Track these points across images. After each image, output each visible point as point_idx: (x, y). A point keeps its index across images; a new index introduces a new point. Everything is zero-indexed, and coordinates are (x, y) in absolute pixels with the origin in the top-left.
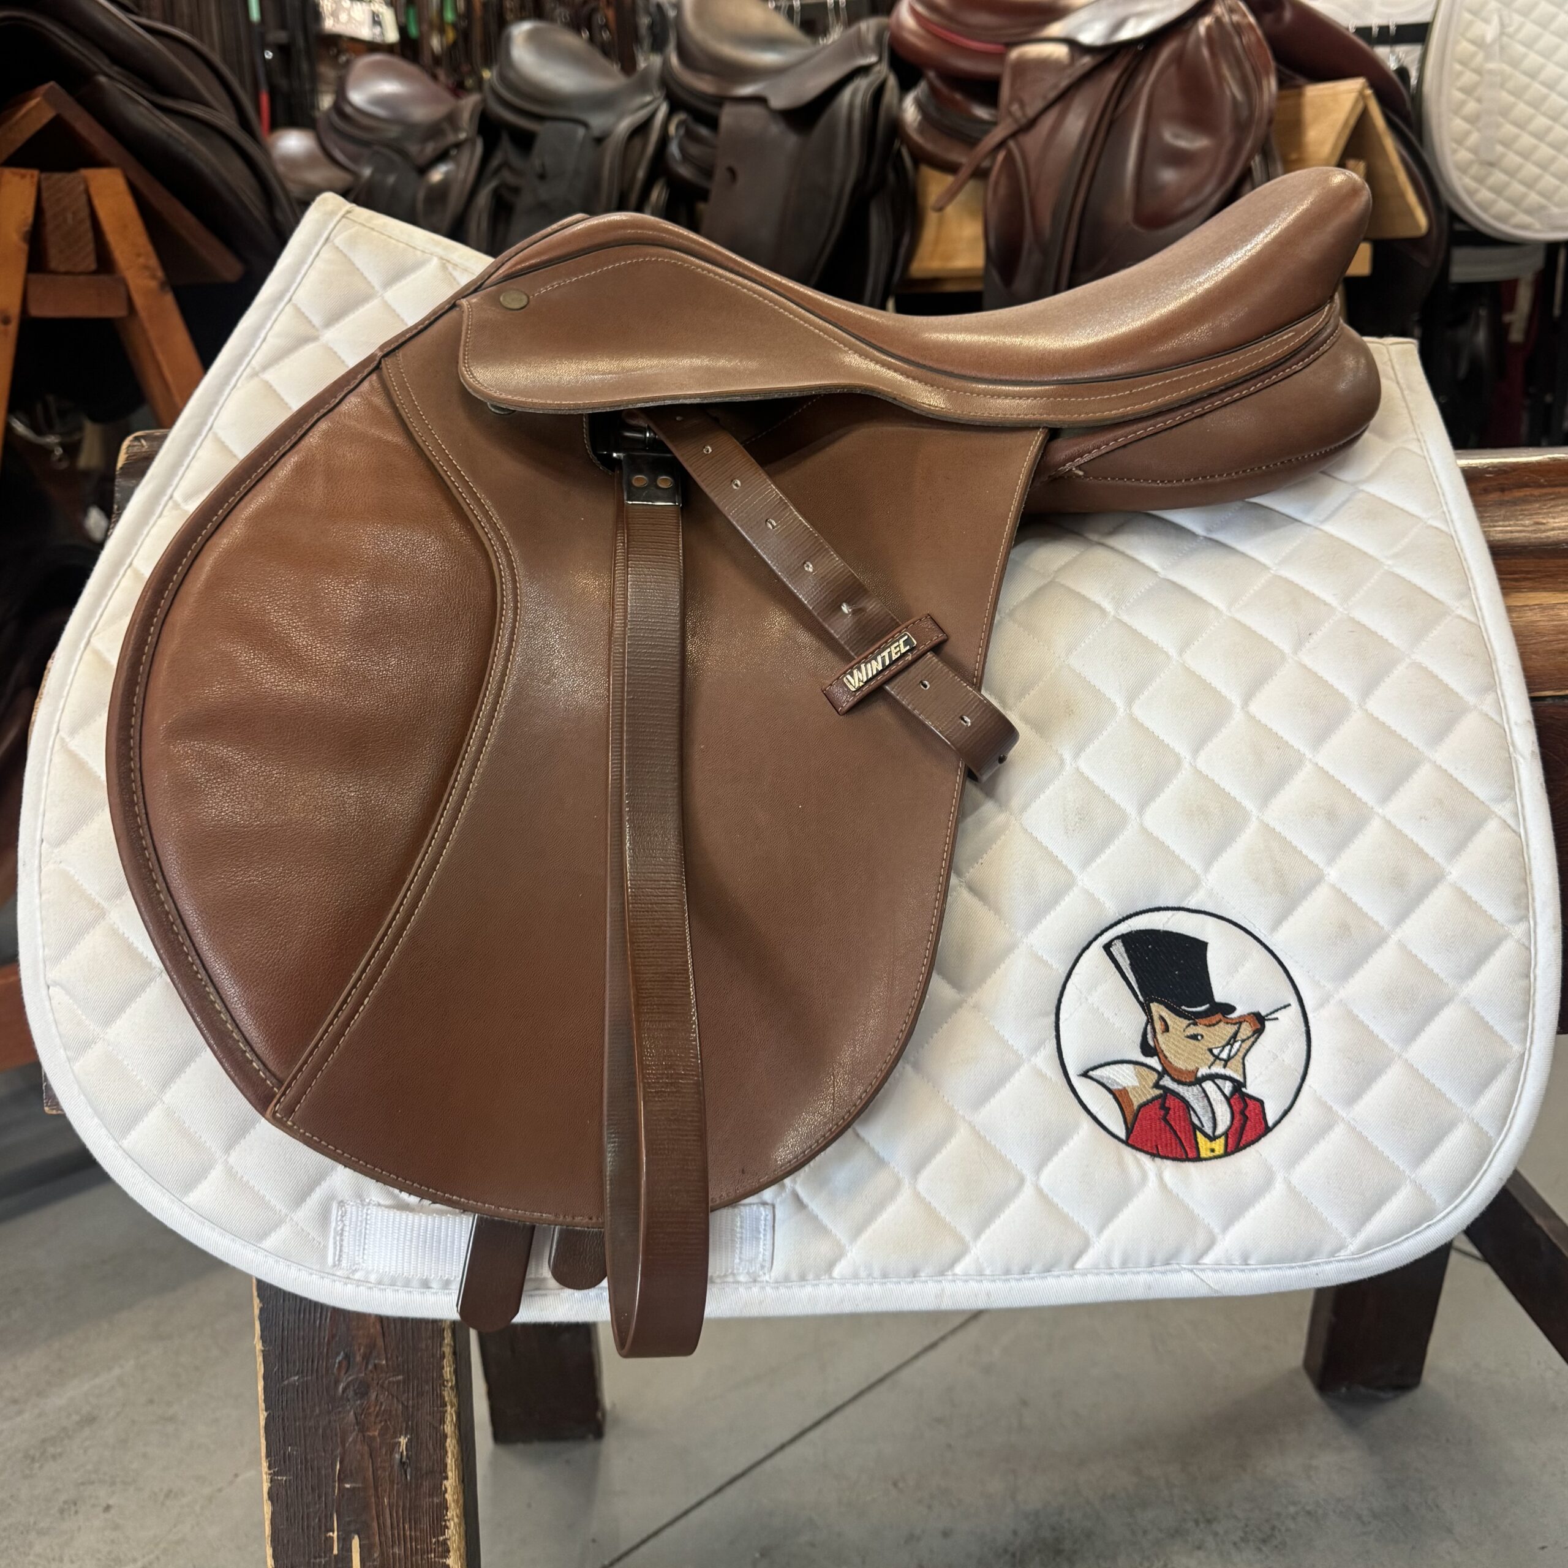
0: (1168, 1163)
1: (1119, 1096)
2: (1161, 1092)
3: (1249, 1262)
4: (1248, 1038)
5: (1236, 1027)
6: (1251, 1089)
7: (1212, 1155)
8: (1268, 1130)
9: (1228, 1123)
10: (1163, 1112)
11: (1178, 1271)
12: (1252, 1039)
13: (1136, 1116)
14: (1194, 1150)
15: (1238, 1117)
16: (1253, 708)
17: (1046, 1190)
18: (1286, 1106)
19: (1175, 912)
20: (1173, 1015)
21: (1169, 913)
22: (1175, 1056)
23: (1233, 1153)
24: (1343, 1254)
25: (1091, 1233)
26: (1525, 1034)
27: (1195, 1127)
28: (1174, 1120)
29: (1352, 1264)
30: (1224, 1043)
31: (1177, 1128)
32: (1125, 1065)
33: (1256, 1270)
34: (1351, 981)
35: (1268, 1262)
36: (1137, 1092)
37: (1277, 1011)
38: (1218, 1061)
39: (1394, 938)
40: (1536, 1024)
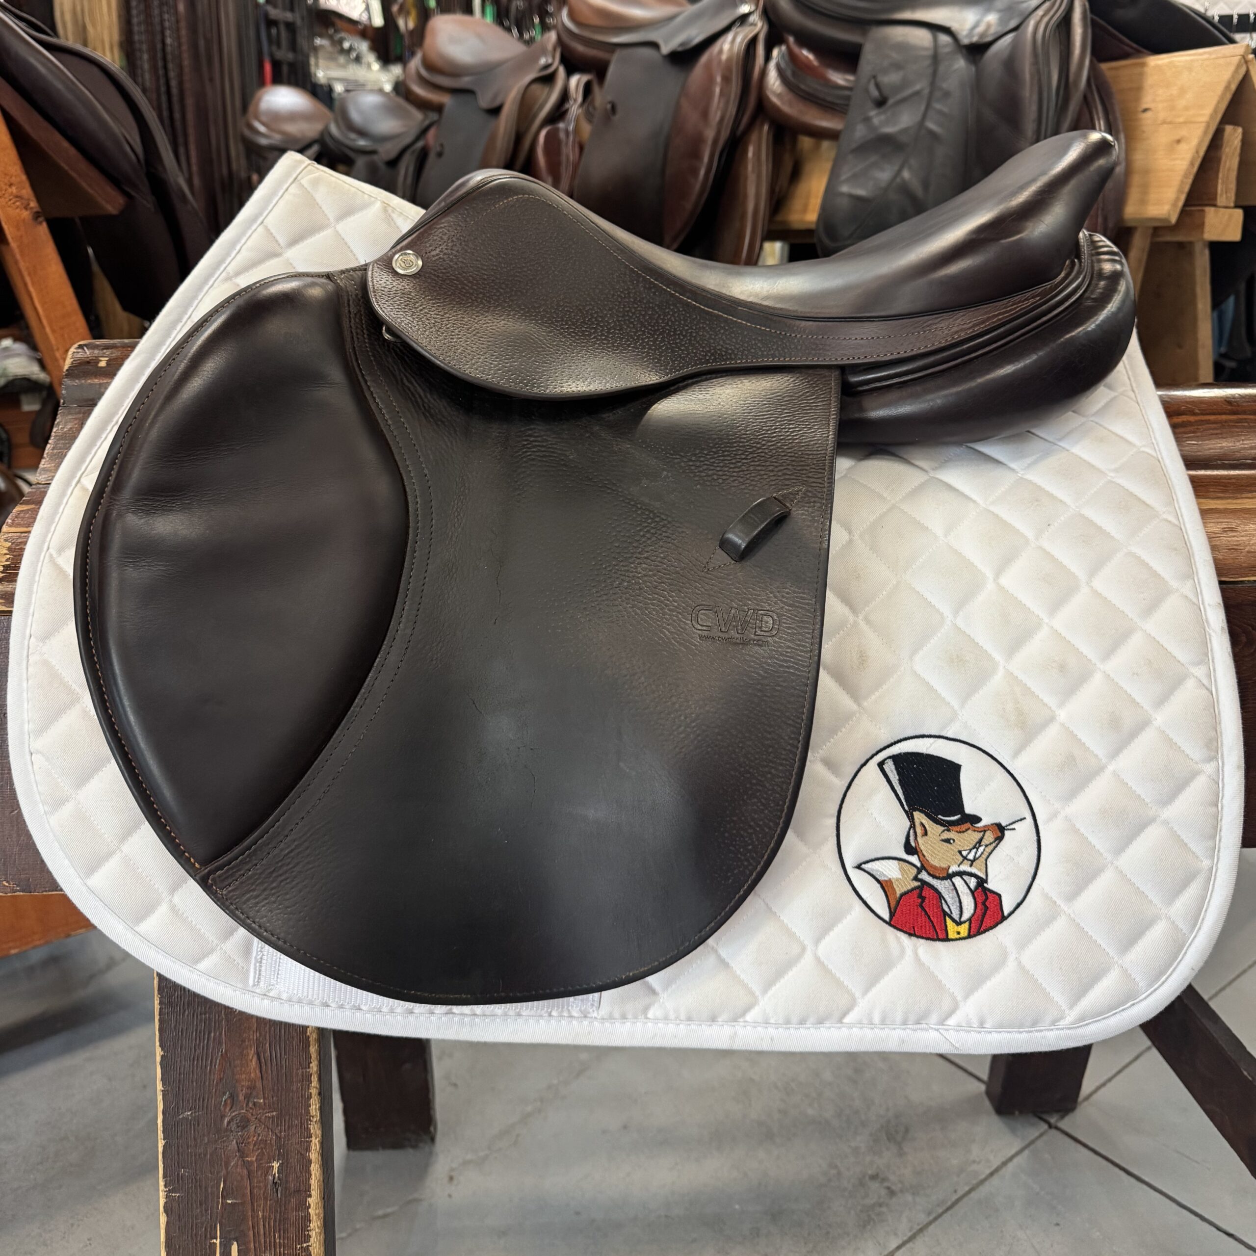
0: (922, 941)
1: (885, 886)
2: (919, 884)
3: (985, 1026)
4: (991, 844)
5: (981, 834)
6: (990, 885)
7: (958, 936)
8: (1004, 918)
9: (972, 911)
10: (920, 900)
11: (927, 1030)
12: (994, 845)
13: (898, 902)
14: (944, 932)
15: (980, 905)
16: (1004, 581)
17: (823, 959)
18: (1019, 901)
19: (936, 739)
20: (931, 822)
21: (932, 740)
22: (931, 855)
23: (975, 936)
24: (1062, 1023)
25: (858, 994)
26: (1213, 852)
27: (945, 914)
28: (929, 907)
29: (1068, 1032)
30: (971, 846)
31: (930, 914)
32: (891, 861)
33: (990, 1032)
34: (1074, 800)
35: (1000, 1026)
36: (900, 883)
37: (1014, 823)
38: (966, 861)
39: (1110, 768)
40: (1222, 844)
